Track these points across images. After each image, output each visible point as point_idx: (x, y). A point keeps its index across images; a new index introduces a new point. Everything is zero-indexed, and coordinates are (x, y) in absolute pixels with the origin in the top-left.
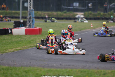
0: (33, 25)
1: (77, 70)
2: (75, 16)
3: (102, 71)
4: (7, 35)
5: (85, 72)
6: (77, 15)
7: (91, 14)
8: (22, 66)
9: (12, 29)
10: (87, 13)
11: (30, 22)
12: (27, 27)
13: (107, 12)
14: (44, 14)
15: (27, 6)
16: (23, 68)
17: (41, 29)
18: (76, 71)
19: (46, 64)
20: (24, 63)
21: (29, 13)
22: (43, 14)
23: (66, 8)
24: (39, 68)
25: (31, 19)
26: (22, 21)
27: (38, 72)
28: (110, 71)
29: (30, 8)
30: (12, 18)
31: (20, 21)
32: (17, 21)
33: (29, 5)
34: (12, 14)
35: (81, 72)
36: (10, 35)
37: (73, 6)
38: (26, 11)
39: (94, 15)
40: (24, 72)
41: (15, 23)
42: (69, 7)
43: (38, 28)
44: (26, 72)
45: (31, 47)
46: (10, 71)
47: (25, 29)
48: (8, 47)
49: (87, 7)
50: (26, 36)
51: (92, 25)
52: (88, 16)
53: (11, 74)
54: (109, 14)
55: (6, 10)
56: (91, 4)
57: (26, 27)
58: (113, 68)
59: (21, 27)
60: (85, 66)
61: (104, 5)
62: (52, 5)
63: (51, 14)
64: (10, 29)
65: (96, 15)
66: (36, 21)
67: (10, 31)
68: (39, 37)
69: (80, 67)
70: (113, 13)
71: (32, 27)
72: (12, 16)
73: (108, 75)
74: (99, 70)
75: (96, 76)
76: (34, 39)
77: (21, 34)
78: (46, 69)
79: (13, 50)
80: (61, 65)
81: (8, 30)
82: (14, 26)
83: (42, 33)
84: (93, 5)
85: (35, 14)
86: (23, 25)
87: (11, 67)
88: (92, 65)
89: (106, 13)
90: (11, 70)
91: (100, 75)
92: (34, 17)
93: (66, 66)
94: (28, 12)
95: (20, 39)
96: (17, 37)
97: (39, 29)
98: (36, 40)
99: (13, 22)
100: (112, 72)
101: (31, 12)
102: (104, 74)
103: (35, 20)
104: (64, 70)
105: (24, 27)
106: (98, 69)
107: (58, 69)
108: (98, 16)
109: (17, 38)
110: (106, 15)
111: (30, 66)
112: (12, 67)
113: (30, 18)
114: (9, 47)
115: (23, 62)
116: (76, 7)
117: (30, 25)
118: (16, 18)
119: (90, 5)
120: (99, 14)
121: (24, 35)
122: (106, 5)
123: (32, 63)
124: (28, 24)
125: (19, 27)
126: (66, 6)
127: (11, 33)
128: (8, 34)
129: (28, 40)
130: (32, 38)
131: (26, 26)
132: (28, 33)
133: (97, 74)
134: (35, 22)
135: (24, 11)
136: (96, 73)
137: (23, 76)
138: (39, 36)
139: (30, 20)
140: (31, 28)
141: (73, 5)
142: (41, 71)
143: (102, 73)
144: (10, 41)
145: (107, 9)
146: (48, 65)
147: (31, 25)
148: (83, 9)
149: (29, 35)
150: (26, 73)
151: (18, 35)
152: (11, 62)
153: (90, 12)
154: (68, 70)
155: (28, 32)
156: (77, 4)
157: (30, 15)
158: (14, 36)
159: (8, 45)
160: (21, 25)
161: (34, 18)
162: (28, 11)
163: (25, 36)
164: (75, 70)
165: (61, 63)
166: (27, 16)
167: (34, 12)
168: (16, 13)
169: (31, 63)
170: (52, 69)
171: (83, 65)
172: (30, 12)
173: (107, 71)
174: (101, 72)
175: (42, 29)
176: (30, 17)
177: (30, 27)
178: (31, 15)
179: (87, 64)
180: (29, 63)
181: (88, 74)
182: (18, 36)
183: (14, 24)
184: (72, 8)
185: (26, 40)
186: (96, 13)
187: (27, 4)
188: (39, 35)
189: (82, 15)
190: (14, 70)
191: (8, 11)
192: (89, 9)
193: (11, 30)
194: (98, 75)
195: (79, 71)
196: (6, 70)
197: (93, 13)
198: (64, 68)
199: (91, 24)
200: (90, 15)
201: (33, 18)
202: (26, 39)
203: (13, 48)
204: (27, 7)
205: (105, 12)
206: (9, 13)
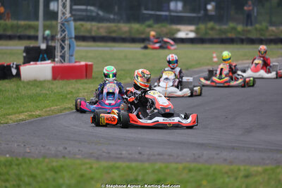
0: (72, 56)
1: (180, 166)
2: (173, 34)
3: (242, 168)
4: (6, 81)
5: (200, 170)
6: (179, 30)
7: (212, 29)
8: (44, 157)
9: (20, 65)
10: (202, 26)
11: (63, 48)
12: (56, 60)
13: (251, 25)
14: (98, 28)
15: (56, 9)
16: (47, 160)
17: (91, 66)
18: (177, 169)
19: (104, 152)
20: (49, 149)
21: (61, 28)
22: (95, 28)
23: (151, 15)
24: (87, 161)
25: (67, 42)
26: (43, 46)
27: (83, 172)
28: (260, 169)
29: (64, 14)
30: (20, 38)
31: (39, 47)
32: (32, 45)
33: (60, 7)
34: (19, 30)
35: (190, 171)
36: (14, 79)
37: (169, 10)
38: (54, 22)
39: (221, 31)
40: (50, 170)
41: (27, 50)
42: (158, 13)
43: (83, 63)
44: (54, 170)
45: (65, 109)
46: (16, 167)
47: (53, 65)
48: (11, 111)
49: (202, 12)
50: (55, 82)
51: (215, 55)
52: (206, 33)
53: (18, 177)
54: (256, 29)
55: (5, 20)
56: (213, 4)
57: (54, 61)
58: (268, 162)
59: (41, 61)
60: (199, 157)
61: (246, 8)
62: (116, 8)
63: (115, 28)
64: (14, 66)
65: (225, 32)
66: (78, 46)
67: (14, 71)
68: (86, 86)
69: (188, 159)
70: (267, 28)
71: (70, 61)
72: (18, 34)
73: (256, 179)
74: (234, 167)
75: (227, 180)
76: (73, 91)
77: (42, 79)
78: (104, 164)
79: (22, 117)
80: (140, 153)
81: (9, 67)
82: (24, 57)
83: (93, 74)
84: (217, 8)
85: (75, 29)
86: (45, 56)
87: (17, 160)
88: (217, 154)
89: (249, 28)
90: (19, 165)
91: (236, 179)
92: (73, 36)
93: (154, 155)
94: (59, 25)
95: (38, 89)
96: (32, 85)
97: (86, 65)
98: (77, 93)
99: (23, 48)
100: (265, 171)
101: (66, 23)
102: (247, 176)
103: (75, 43)
104: (147, 165)
105: (50, 61)
106: (231, 163)
107: (134, 164)
108: (230, 35)
109: (32, 88)
110: (249, 31)
111: (64, 157)
112: (20, 159)
113: (63, 40)
114: (13, 109)
115: (47, 147)
116: (176, 12)
117: (63, 57)
118: (29, 38)
119: (209, 7)
120: (234, 29)
121: (48, 81)
122: (250, 6)
123: (68, 149)
124: (58, 54)
125: (37, 61)
126: (152, 10)
127: (18, 74)
128: (10, 79)
129: (59, 93)
130: (69, 89)
131: (54, 58)
132: (59, 76)
133: (229, 177)
134: (77, 49)
135: (48, 23)
136: (226, 173)
137: (47, 180)
138: (86, 83)
139: (63, 44)
140: (66, 64)
141: (169, 6)
142: (91, 168)
143: (242, 174)
144: (14, 95)
145: (253, 18)
146: (109, 153)
147: (67, 56)
148: (194, 17)
149: (60, 81)
150: (56, 172)
151: (35, 81)
152: (18, 145)
153: (211, 24)
154: (157, 166)
155: (58, 73)
156: (180, 6)
157: (63, 31)
158: (23, 82)
159: (9, 104)
160: (41, 56)
161: (73, 40)
162: (59, 21)
163: (53, 84)
164: (174, 166)
165: (139, 148)
166: (56, 35)
167: (72, 24)
168: (30, 27)
169: (66, 148)
170: (119, 164)
171: (194, 154)
172: (63, 24)
173: (254, 169)
174: (239, 170)
175: (94, 67)
176: (64, 37)
177: (64, 61)
178: (66, 32)
179: (205, 152)
180: (61, 148)
181: (207, 175)
182: (36, 83)
183: (24, 54)
184: (166, 16)
185: (55, 93)
186: (224, 27)
187: (56, 4)
188: (85, 80)
189: (191, 31)
190: (24, 166)
191: (10, 22)
192: (207, 17)
193: (18, 68)
194: (232, 179)
195: (184, 168)
196: (5, 165)
197: (217, 27)
198: (148, 160)
199: (214, 53)
200: (211, 32)
201: (71, 38)
202: (55, 91)
203: (23, 112)
204: (57, 13)
205: (247, 25)
206: (12, 27)
